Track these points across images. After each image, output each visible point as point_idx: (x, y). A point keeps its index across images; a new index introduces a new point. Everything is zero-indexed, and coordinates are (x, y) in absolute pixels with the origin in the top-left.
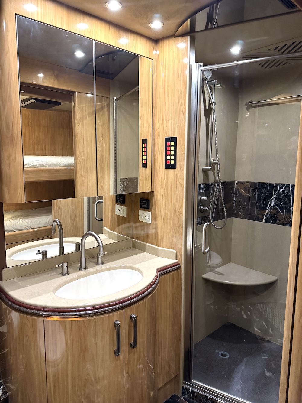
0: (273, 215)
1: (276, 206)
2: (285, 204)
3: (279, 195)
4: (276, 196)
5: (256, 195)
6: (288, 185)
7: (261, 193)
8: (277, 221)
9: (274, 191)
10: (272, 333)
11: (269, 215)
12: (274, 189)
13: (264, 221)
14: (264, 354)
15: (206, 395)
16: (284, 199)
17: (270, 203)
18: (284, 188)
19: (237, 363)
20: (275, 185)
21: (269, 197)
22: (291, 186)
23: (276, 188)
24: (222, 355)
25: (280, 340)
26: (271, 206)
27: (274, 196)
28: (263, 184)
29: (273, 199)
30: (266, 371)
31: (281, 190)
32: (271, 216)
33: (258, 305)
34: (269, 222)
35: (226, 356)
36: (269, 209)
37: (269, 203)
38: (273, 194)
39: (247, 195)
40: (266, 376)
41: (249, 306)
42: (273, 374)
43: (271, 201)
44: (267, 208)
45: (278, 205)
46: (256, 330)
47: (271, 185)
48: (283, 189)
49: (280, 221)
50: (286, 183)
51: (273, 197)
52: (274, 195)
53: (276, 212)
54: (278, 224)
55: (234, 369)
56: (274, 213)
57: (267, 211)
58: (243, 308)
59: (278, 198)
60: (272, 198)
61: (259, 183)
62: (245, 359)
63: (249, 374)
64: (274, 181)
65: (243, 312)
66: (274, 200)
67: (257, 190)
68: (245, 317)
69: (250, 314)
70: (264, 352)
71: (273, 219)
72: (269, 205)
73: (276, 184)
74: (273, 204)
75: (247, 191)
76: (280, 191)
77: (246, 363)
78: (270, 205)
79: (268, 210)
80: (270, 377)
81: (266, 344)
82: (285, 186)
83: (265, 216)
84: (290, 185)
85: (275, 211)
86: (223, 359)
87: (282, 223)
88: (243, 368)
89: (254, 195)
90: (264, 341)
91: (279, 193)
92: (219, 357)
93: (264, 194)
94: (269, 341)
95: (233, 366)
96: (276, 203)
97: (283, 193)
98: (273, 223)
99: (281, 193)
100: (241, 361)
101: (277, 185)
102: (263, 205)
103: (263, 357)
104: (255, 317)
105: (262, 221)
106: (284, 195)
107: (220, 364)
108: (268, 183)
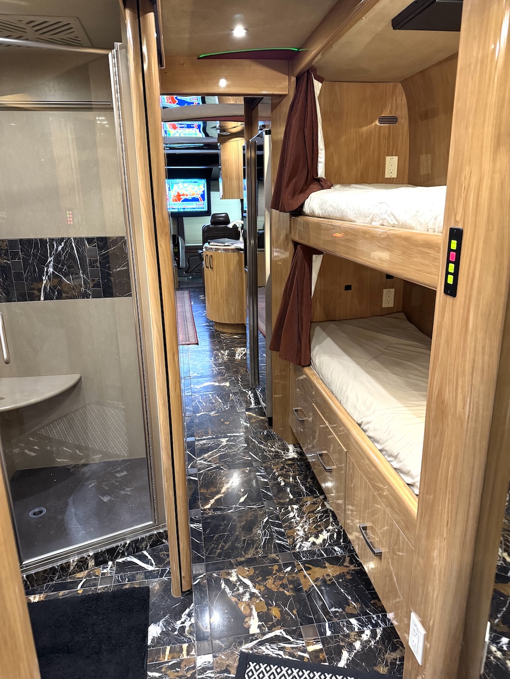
0: (55, 287)
1: (56, 273)
2: (69, 267)
3: (58, 255)
4: (53, 257)
5: (21, 260)
6: (69, 239)
7: (29, 256)
8: (63, 294)
9: (49, 251)
10: (81, 454)
11: (48, 288)
12: (48, 247)
13: (42, 298)
14: (89, 482)
15: (51, 567)
16: (66, 261)
17: (47, 270)
18: (63, 243)
19: (63, 510)
20: (48, 241)
21: (43, 261)
22: (73, 240)
23: (52, 246)
24: (34, 514)
25: (96, 457)
26: (49, 274)
27: (52, 258)
28: (29, 241)
29: (50, 263)
30: (101, 498)
31: (60, 248)
32: (53, 289)
33: (42, 430)
34: (52, 299)
35: (41, 512)
36: (47, 278)
37: (45, 270)
38: (49, 255)
39: (4, 262)
40: (105, 503)
41: (31, 439)
42: (111, 496)
43: (48, 266)
44: (44, 278)
45: (60, 271)
46: (61, 461)
47: (43, 242)
48: (63, 246)
49: (67, 293)
50: (65, 236)
51: (49, 260)
52: (51, 256)
53: (59, 281)
54: (66, 298)
55: (63, 520)
56: (55, 284)
57: (44, 282)
58: (23, 445)
59: (57, 261)
60: (48, 262)
61: (21, 240)
62: (70, 500)
63: (85, 513)
64: (46, 235)
65: (26, 451)
66: (52, 265)
67: (20, 252)
68: (33, 454)
69: (38, 448)
70: (88, 479)
71: (56, 292)
72: (45, 273)
73: (49, 239)
74: (51, 270)
75: (3, 255)
76: (59, 250)
77: (73, 504)
78: (47, 272)
79: (46, 280)
80: (110, 501)
81: (85, 469)
82: (65, 240)
83: (42, 291)
84: (72, 238)
85: (56, 281)
86: (40, 517)
87: (71, 296)
88: (73, 510)
89: (16, 260)
90: (78, 467)
91: (58, 252)
92: (33, 518)
93: (34, 256)
94: (85, 465)
95: (60, 517)
96: (55, 268)
97: (64, 252)
98: (57, 299)
99: (60, 252)
100: (66, 504)
101: (52, 240)
102: (37, 275)
103: (90, 487)
104: (48, 448)
105: (39, 300)
106: (66, 254)
107: (40, 525)
108: (36, 240)
